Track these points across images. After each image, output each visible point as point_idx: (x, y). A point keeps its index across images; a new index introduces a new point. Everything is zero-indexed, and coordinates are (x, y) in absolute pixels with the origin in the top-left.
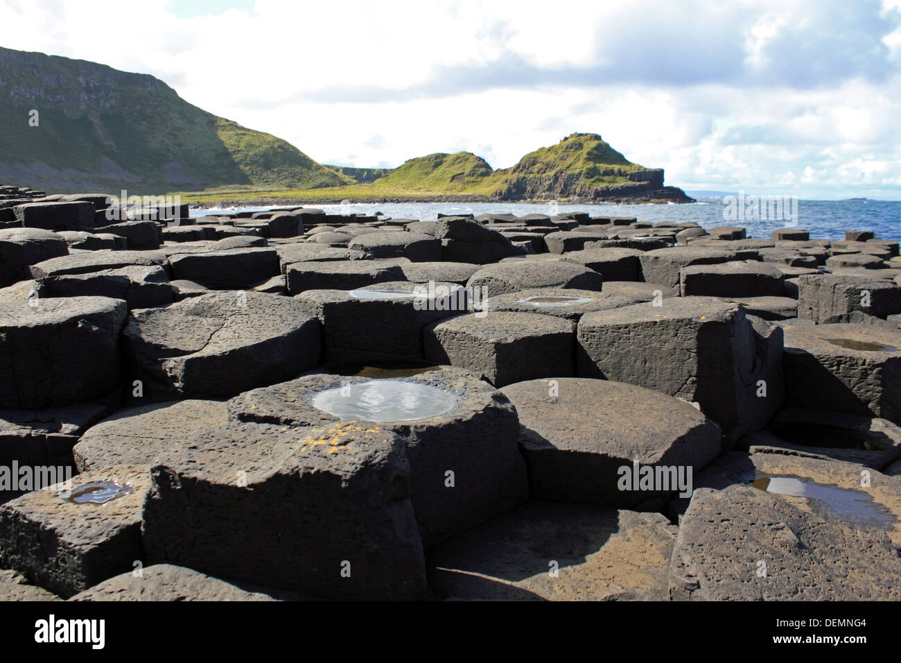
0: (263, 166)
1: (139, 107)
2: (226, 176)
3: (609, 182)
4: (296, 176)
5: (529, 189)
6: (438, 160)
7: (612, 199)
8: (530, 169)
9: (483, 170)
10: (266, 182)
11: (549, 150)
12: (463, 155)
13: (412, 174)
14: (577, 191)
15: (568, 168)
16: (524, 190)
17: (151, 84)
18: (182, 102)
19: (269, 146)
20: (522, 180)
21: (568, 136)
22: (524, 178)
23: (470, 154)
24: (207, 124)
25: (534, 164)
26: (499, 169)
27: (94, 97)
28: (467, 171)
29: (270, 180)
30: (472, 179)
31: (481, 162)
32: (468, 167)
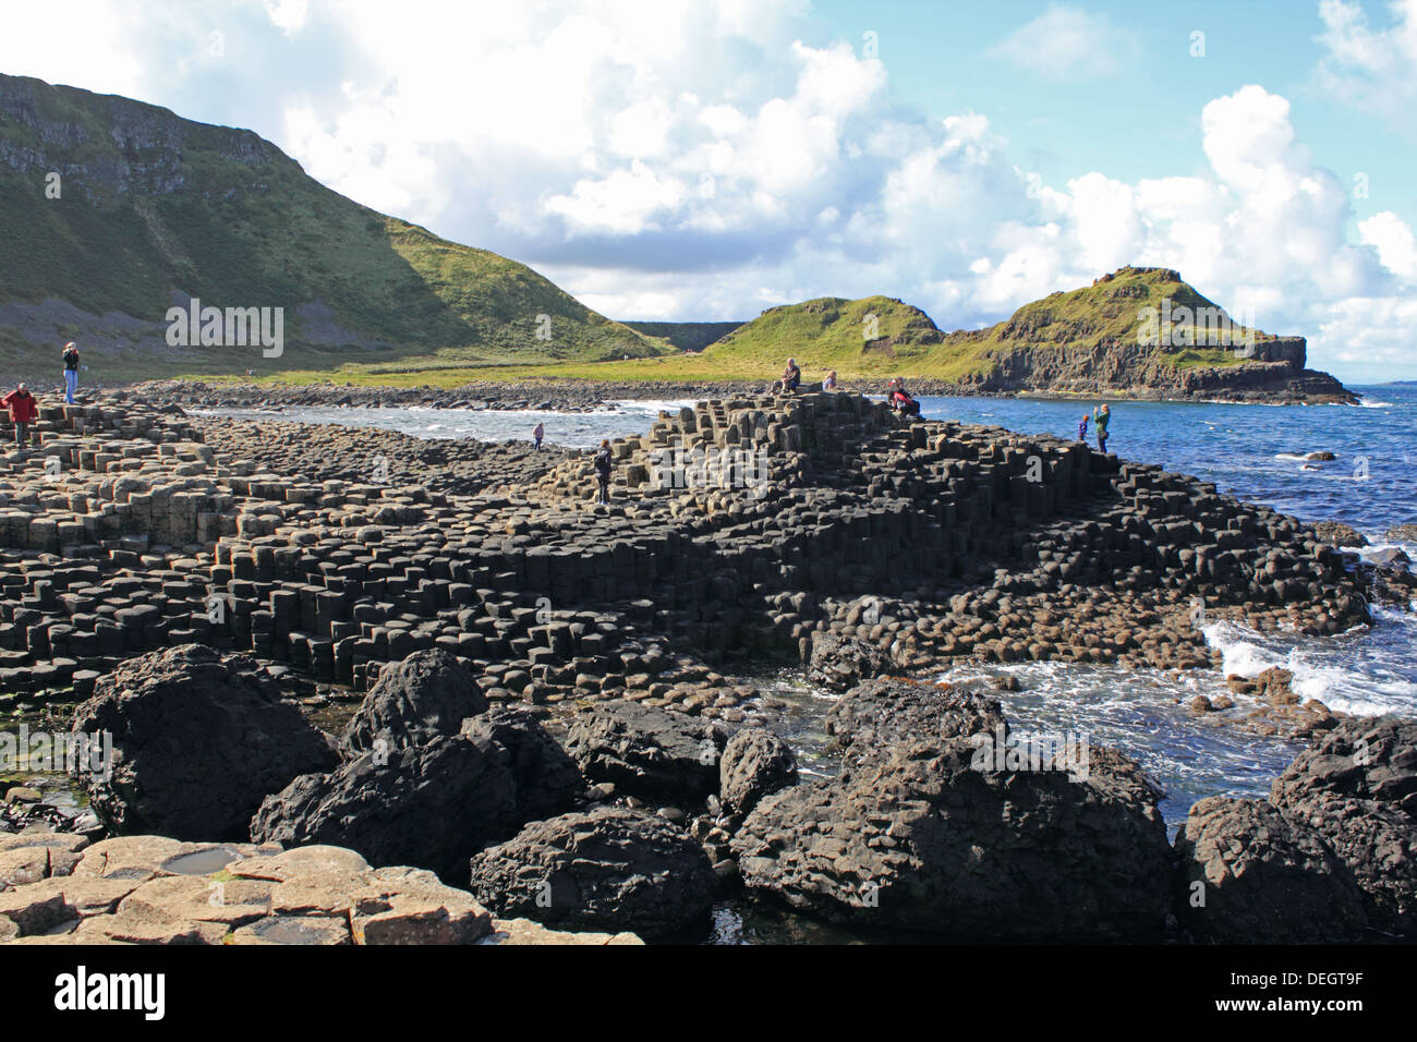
0: (494, 315)
1: (231, 192)
2: (424, 334)
3: (1211, 361)
4: (562, 335)
5: (1038, 370)
6: (830, 311)
7: (1226, 393)
8: (1038, 332)
9: (926, 332)
10: (507, 346)
11: (1076, 298)
12: (881, 302)
13: (781, 336)
14: (1149, 376)
15: (1123, 332)
16: (1028, 372)
17: (253, 148)
18: (314, 186)
19: (499, 276)
20: (1023, 353)
21: (1113, 272)
22: (1028, 350)
23: (893, 300)
24: (368, 229)
25: (1044, 324)
26: (960, 331)
27: (143, 170)
28: (895, 333)
29: (514, 342)
30: (908, 348)
31: (920, 317)
32: (897, 329)
